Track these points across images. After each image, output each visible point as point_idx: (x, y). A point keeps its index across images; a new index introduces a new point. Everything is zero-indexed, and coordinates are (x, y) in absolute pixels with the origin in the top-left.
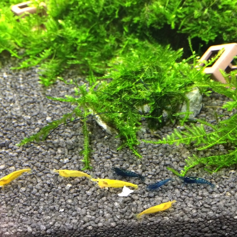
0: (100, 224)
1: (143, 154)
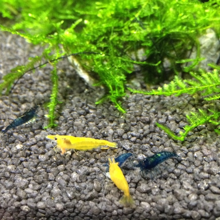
0: (40, 205)
1: (129, 110)
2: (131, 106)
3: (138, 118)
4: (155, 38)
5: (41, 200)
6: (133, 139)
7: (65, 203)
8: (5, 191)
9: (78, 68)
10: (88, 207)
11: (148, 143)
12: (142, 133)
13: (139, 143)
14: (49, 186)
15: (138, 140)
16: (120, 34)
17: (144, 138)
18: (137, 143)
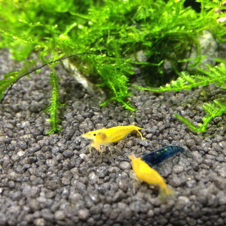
0: (59, 215)
2: (138, 106)
3: (150, 116)
4: (154, 39)
5: (58, 208)
6: (149, 136)
7: (88, 208)
8: (12, 203)
9: (75, 73)
10: (118, 210)
11: (166, 138)
12: (158, 129)
13: (156, 139)
14: (65, 191)
15: (155, 137)
16: (118, 37)
17: (160, 134)
18: (154, 139)
